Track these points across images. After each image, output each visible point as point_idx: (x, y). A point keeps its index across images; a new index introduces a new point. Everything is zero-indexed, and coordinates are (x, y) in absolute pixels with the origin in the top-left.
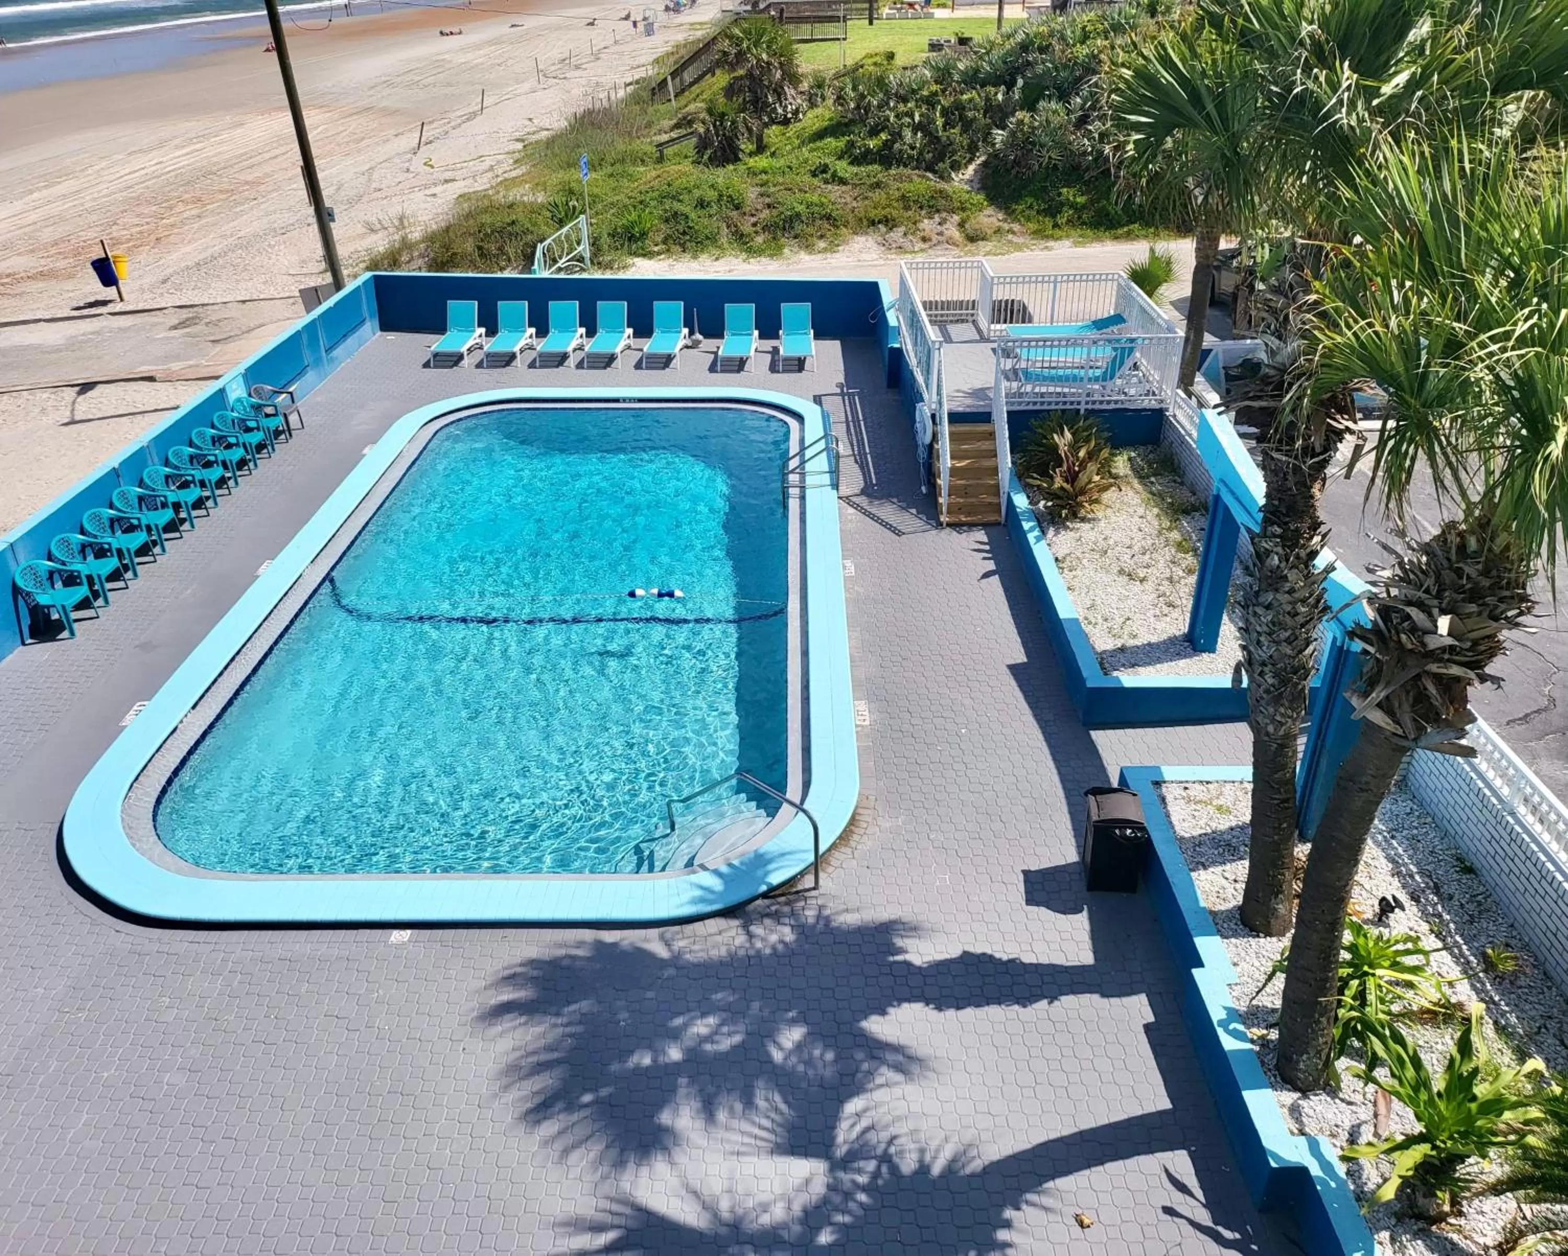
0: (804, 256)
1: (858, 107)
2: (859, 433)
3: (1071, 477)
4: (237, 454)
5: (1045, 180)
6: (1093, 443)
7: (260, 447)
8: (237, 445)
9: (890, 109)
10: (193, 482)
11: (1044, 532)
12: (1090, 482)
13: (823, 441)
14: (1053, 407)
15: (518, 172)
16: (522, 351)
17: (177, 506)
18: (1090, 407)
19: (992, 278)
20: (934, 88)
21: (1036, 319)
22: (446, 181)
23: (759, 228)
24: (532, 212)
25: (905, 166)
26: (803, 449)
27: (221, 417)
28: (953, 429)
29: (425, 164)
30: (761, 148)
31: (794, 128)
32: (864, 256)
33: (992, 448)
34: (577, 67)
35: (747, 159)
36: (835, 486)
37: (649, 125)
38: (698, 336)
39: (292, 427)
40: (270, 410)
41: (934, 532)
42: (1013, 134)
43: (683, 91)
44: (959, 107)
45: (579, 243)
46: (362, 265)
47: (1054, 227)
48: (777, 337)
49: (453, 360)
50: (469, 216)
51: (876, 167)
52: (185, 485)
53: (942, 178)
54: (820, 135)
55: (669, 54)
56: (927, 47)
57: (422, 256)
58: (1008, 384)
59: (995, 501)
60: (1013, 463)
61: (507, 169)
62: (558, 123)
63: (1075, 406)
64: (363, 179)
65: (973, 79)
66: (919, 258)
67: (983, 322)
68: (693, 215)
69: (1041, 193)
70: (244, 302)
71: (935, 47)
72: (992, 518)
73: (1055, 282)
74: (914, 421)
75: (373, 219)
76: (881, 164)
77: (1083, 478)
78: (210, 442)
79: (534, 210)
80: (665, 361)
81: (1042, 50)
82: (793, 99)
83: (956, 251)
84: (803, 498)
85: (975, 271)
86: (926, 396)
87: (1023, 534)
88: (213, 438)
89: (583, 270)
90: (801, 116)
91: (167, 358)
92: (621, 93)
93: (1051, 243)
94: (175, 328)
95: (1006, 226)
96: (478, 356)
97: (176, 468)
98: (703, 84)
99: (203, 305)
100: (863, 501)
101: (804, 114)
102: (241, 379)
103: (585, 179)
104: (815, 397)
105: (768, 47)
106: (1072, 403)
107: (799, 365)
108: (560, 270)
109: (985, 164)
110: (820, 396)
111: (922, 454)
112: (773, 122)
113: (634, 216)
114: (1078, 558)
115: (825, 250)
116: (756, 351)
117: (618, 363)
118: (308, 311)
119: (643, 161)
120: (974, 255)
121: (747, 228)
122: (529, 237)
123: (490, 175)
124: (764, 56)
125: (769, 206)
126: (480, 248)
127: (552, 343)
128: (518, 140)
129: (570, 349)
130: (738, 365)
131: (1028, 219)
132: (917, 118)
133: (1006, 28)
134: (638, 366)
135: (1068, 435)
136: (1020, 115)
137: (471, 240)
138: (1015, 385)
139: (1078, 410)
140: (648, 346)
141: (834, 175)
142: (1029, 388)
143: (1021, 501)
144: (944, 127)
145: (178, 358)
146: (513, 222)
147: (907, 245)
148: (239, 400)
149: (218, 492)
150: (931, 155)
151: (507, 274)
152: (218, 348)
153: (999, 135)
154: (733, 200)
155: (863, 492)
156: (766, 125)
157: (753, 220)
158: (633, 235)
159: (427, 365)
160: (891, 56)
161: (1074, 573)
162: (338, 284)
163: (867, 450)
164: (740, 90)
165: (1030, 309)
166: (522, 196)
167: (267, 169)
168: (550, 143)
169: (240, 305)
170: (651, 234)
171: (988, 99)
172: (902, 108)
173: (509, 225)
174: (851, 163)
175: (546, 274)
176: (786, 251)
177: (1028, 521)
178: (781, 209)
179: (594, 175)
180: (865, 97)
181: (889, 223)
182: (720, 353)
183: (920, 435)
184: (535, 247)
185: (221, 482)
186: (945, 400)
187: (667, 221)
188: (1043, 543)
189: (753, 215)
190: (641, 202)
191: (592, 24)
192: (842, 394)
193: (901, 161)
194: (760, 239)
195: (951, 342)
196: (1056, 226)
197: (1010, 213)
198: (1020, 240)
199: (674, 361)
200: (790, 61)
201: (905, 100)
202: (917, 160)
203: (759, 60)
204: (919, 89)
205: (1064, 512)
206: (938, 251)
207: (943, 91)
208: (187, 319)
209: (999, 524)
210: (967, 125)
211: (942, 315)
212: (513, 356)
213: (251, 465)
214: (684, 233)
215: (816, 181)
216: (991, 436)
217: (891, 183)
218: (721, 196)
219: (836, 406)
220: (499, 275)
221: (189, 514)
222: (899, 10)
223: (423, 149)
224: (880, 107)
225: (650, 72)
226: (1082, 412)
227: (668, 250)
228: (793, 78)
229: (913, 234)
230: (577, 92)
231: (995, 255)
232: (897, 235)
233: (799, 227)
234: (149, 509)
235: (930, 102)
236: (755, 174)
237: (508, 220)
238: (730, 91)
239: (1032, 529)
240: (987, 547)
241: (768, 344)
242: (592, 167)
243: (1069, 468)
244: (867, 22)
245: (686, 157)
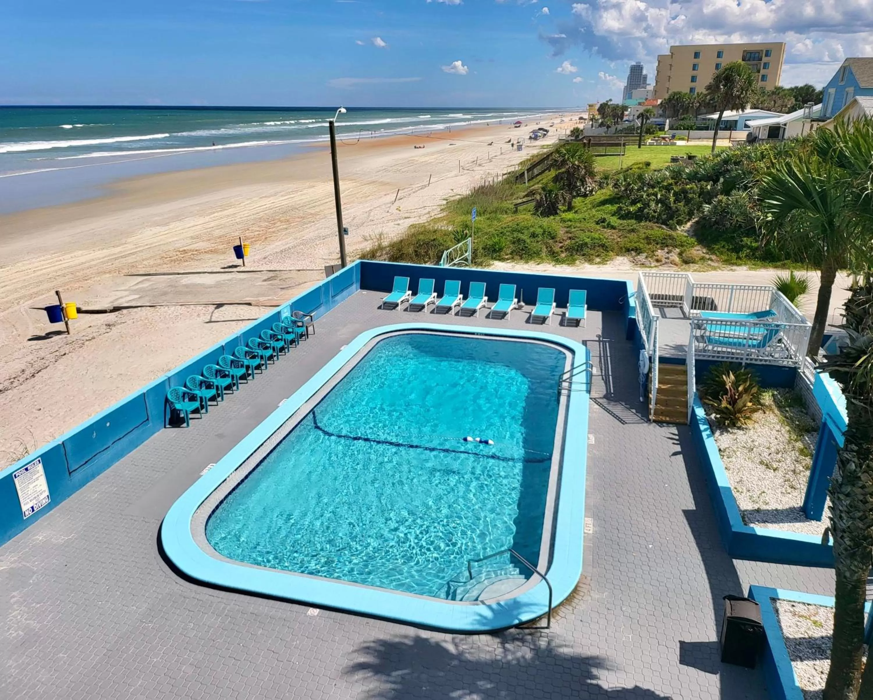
0: (587, 265)
1: (626, 190)
2: (606, 364)
3: (733, 402)
4: (281, 344)
5: (734, 233)
6: (748, 384)
7: (292, 342)
8: (281, 340)
9: (644, 192)
10: (257, 356)
11: (713, 433)
12: (745, 406)
13: (585, 365)
14: (725, 360)
15: (442, 215)
16: (428, 304)
17: (248, 367)
18: (748, 362)
19: (693, 284)
20: (670, 181)
21: (719, 308)
22: (406, 218)
23: (563, 249)
24: (445, 235)
25: (650, 221)
26: (573, 368)
27: (276, 325)
28: (662, 366)
29: (397, 209)
30: (570, 208)
31: (589, 199)
32: (621, 267)
33: (684, 379)
34: (480, 165)
35: (561, 214)
36: (589, 391)
37: (512, 195)
38: (522, 304)
39: (309, 333)
40: (300, 324)
41: (646, 425)
42: (715, 207)
43: (533, 178)
44: (684, 192)
45: (466, 252)
46: (358, 256)
47: (737, 258)
48: (566, 307)
49: (392, 306)
50: (413, 235)
51: (633, 221)
52: (254, 357)
53: (671, 228)
54: (604, 203)
55: (528, 160)
56: (670, 160)
57: (387, 254)
58: (697, 344)
59: (684, 410)
60: (697, 389)
61: (436, 213)
62: (466, 192)
63: (739, 361)
64: (366, 215)
65: (694, 177)
66: (654, 271)
67: (686, 308)
68: (528, 241)
69: (730, 240)
70: (299, 270)
71: (674, 160)
72: (682, 421)
73: (732, 289)
74: (639, 360)
75: (367, 235)
76: (636, 220)
77: (740, 403)
78: (269, 337)
79: (446, 234)
80: (502, 315)
81: (736, 163)
82: (590, 184)
83: (676, 268)
84: (569, 396)
85: (683, 279)
86: (647, 346)
87: (700, 432)
88: (271, 335)
89: (466, 265)
90: (594, 193)
91: (258, 295)
92: (500, 179)
93: (734, 267)
94: (265, 280)
95: (707, 256)
96: (406, 305)
97: (251, 348)
98: (544, 175)
99: (280, 271)
100: (604, 401)
101: (596, 192)
102: (289, 307)
103: (475, 220)
104: (583, 341)
105: (579, 158)
106: (737, 358)
107: (576, 323)
108: (455, 264)
109: (697, 222)
110: (586, 341)
111: (642, 379)
112: (578, 195)
113: (496, 239)
114: (734, 451)
115: (599, 263)
116: (553, 313)
117: (477, 314)
118: (327, 276)
119: (506, 212)
120: (686, 271)
121: (557, 249)
122: (441, 247)
123: (427, 216)
124: (576, 163)
125: (570, 238)
126: (416, 251)
127: (444, 302)
128: (444, 199)
129: (453, 305)
130: (542, 320)
131: (722, 253)
132: (659, 196)
133: (716, 151)
134: (488, 317)
135: (732, 377)
136: (720, 197)
137: (412, 247)
138: (701, 345)
139: (741, 363)
140: (494, 307)
141: (609, 224)
142: (710, 348)
143: (700, 412)
144: (675, 202)
145: (263, 295)
146: (434, 240)
147: (648, 263)
148: (286, 318)
149: (268, 362)
150: (665, 216)
151: (427, 265)
152: (283, 292)
153: (707, 208)
154: (551, 234)
155: (605, 397)
156: (574, 197)
157: (561, 245)
158: (495, 249)
159: (380, 308)
160: (648, 164)
161: (730, 459)
162: (343, 265)
163: (610, 373)
164: (562, 179)
165: (716, 302)
166: (442, 227)
167: (322, 208)
168: (460, 201)
169: (297, 272)
170: (505, 249)
171: (701, 188)
172: (651, 191)
173: (432, 241)
174: (619, 218)
175: (447, 266)
176: (577, 262)
177: (704, 424)
178: (577, 240)
179: (480, 218)
180: (630, 185)
181: (638, 251)
182: (533, 313)
183: (642, 367)
184: (443, 252)
185: (271, 358)
186: (657, 349)
187: (514, 243)
188: (712, 439)
189: (561, 243)
190: (501, 233)
191: (491, 144)
192: (599, 341)
193: (647, 218)
194: (563, 255)
195: (666, 318)
196: (738, 258)
197: (711, 250)
198: (716, 264)
199: (507, 316)
200: (590, 165)
201: (653, 187)
202: (657, 218)
203: (573, 164)
204: (662, 181)
205: (727, 422)
206: (665, 267)
207: (676, 183)
208: (272, 277)
209: (686, 424)
210: (688, 201)
211: (662, 303)
212: (423, 307)
213: (286, 350)
214: (523, 250)
215: (598, 227)
216: (685, 373)
217: (641, 230)
218: (544, 232)
219: (595, 348)
220: (423, 265)
221: (253, 372)
222: (657, 140)
223: (397, 202)
224: (638, 190)
225: (517, 169)
226: (744, 364)
227: (513, 258)
228: (591, 174)
229: (651, 257)
230: (478, 177)
231: (699, 271)
232: (642, 257)
233: (586, 250)
234: (235, 367)
235: (668, 188)
236: (565, 221)
237: (432, 239)
238: (556, 179)
239: (705, 430)
240: (677, 437)
241: (561, 311)
242: (479, 214)
243: (731, 396)
244: (637, 146)
245: (529, 211)
